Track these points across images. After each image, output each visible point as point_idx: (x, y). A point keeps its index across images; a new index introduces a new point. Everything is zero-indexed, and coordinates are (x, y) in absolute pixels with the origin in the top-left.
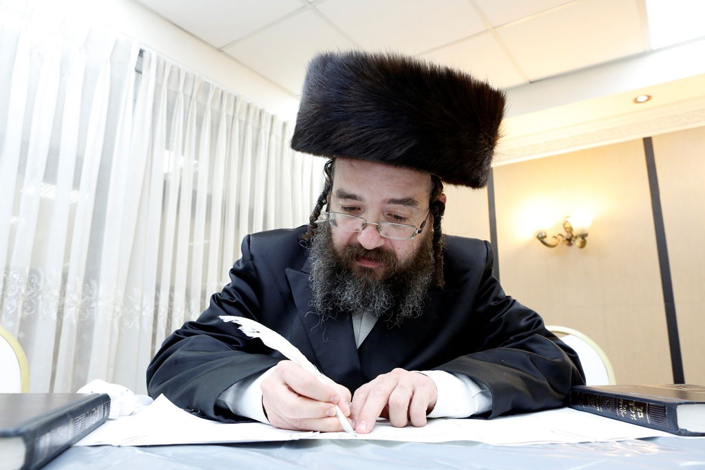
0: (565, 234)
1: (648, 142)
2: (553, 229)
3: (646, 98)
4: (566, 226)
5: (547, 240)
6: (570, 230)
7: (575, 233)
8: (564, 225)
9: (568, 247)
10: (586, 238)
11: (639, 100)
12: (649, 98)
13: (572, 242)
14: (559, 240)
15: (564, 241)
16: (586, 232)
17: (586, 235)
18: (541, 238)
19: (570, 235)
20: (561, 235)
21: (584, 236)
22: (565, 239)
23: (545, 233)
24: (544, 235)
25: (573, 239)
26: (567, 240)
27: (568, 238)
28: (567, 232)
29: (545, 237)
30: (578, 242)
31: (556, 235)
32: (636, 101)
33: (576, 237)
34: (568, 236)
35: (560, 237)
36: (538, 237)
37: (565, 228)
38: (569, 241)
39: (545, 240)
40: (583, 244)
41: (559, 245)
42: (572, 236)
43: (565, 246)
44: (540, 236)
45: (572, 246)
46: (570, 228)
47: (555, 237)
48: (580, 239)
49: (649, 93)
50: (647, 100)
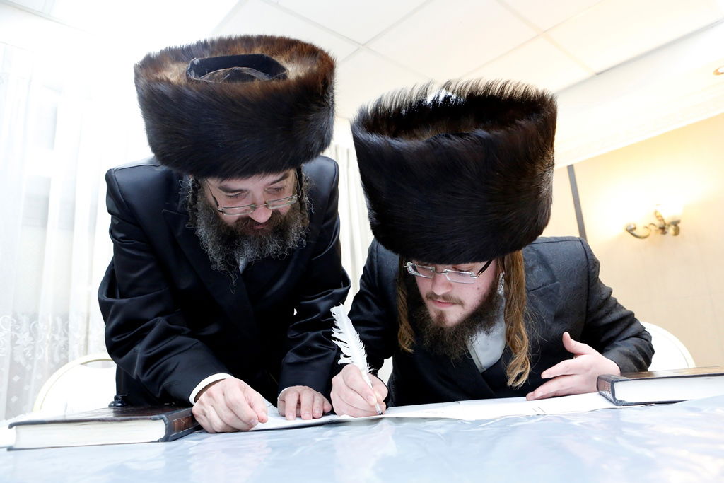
0: (657, 223)
2: (643, 221)
4: (658, 214)
6: (662, 220)
7: (668, 219)
8: (656, 213)
9: (662, 236)
10: (679, 225)
11: (719, 71)
13: (666, 230)
14: (651, 230)
15: (657, 231)
16: (677, 219)
17: (679, 222)
18: (631, 231)
19: (663, 224)
20: (653, 224)
21: (676, 224)
22: (657, 228)
23: (635, 225)
24: (633, 227)
25: (666, 227)
26: (660, 228)
27: (661, 226)
28: (660, 220)
29: (635, 228)
30: (671, 230)
31: (647, 225)
32: (717, 73)
33: (669, 226)
34: (661, 224)
35: (652, 227)
36: (627, 230)
37: (657, 217)
38: (663, 229)
39: (635, 232)
40: (677, 232)
41: (651, 235)
42: (665, 224)
43: (659, 236)
44: (629, 229)
45: (666, 235)
46: (661, 216)
47: (647, 228)
48: (673, 227)
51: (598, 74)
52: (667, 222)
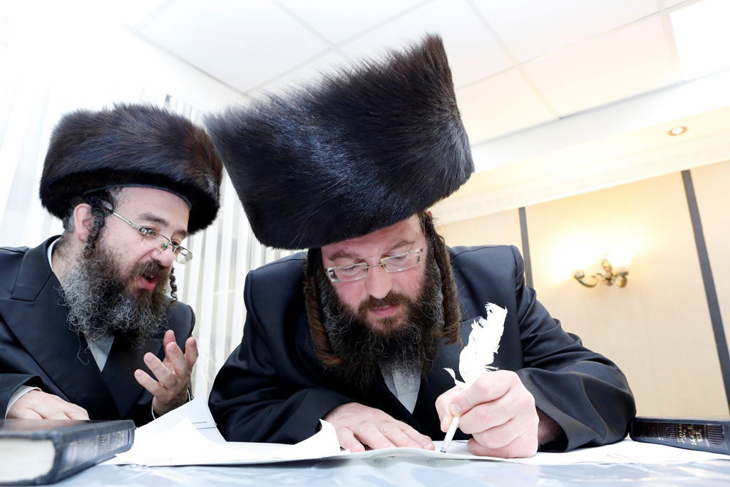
0: (604, 273)
1: (686, 175)
2: (591, 269)
3: (681, 130)
4: (606, 264)
5: (585, 280)
6: (609, 269)
7: (615, 271)
8: (603, 264)
9: (608, 287)
10: (627, 277)
11: (674, 132)
12: (685, 129)
13: (612, 281)
14: (598, 280)
15: (603, 281)
16: (626, 270)
17: (627, 273)
18: (579, 278)
19: (609, 274)
20: (600, 274)
21: (624, 275)
22: (604, 279)
23: (583, 273)
24: (582, 274)
25: (613, 278)
26: (606, 279)
27: (608, 277)
28: (607, 271)
29: (583, 276)
30: (618, 281)
31: (595, 275)
32: (671, 133)
33: (616, 276)
34: (607, 275)
35: (599, 276)
36: (575, 277)
37: (604, 267)
38: (609, 280)
39: (583, 280)
40: (624, 283)
41: (598, 285)
42: (612, 275)
43: (605, 287)
44: (578, 276)
45: (612, 287)
46: (609, 267)
47: (594, 277)
48: (620, 278)
49: (684, 126)
50: (683, 132)
51: (561, 118)
52: (614, 273)
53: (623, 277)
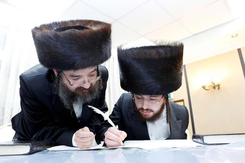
0: (212, 85)
1: (239, 50)
2: (208, 84)
3: (236, 35)
4: (213, 82)
6: (214, 84)
9: (214, 90)
10: (220, 86)
11: (233, 36)
12: (237, 35)
13: (215, 88)
14: (210, 88)
15: (212, 88)
17: (220, 85)
18: (204, 88)
19: (214, 85)
21: (219, 86)
23: (205, 86)
24: (204, 86)
25: (215, 87)
26: (213, 87)
28: (213, 84)
29: (205, 87)
30: (217, 88)
31: (209, 86)
33: (216, 86)
35: (211, 86)
36: (202, 87)
37: (213, 83)
38: (214, 88)
39: (205, 88)
40: (219, 88)
41: (211, 89)
42: (215, 86)
43: (213, 89)
44: (203, 87)
46: (214, 83)
47: (209, 87)
48: (218, 87)
49: (237, 34)
50: (236, 36)
51: (194, 35)
52: (216, 85)
53: (218, 86)
